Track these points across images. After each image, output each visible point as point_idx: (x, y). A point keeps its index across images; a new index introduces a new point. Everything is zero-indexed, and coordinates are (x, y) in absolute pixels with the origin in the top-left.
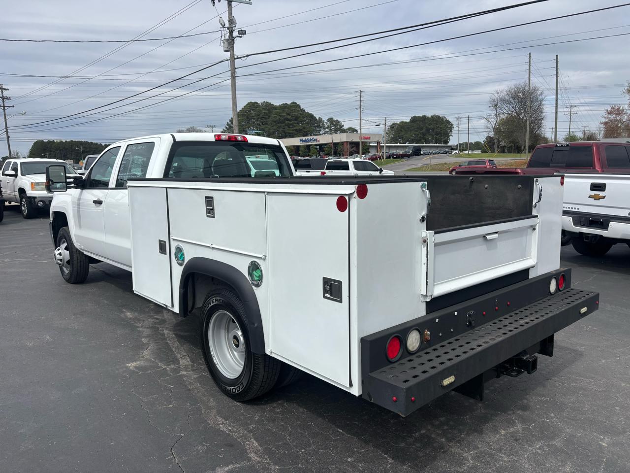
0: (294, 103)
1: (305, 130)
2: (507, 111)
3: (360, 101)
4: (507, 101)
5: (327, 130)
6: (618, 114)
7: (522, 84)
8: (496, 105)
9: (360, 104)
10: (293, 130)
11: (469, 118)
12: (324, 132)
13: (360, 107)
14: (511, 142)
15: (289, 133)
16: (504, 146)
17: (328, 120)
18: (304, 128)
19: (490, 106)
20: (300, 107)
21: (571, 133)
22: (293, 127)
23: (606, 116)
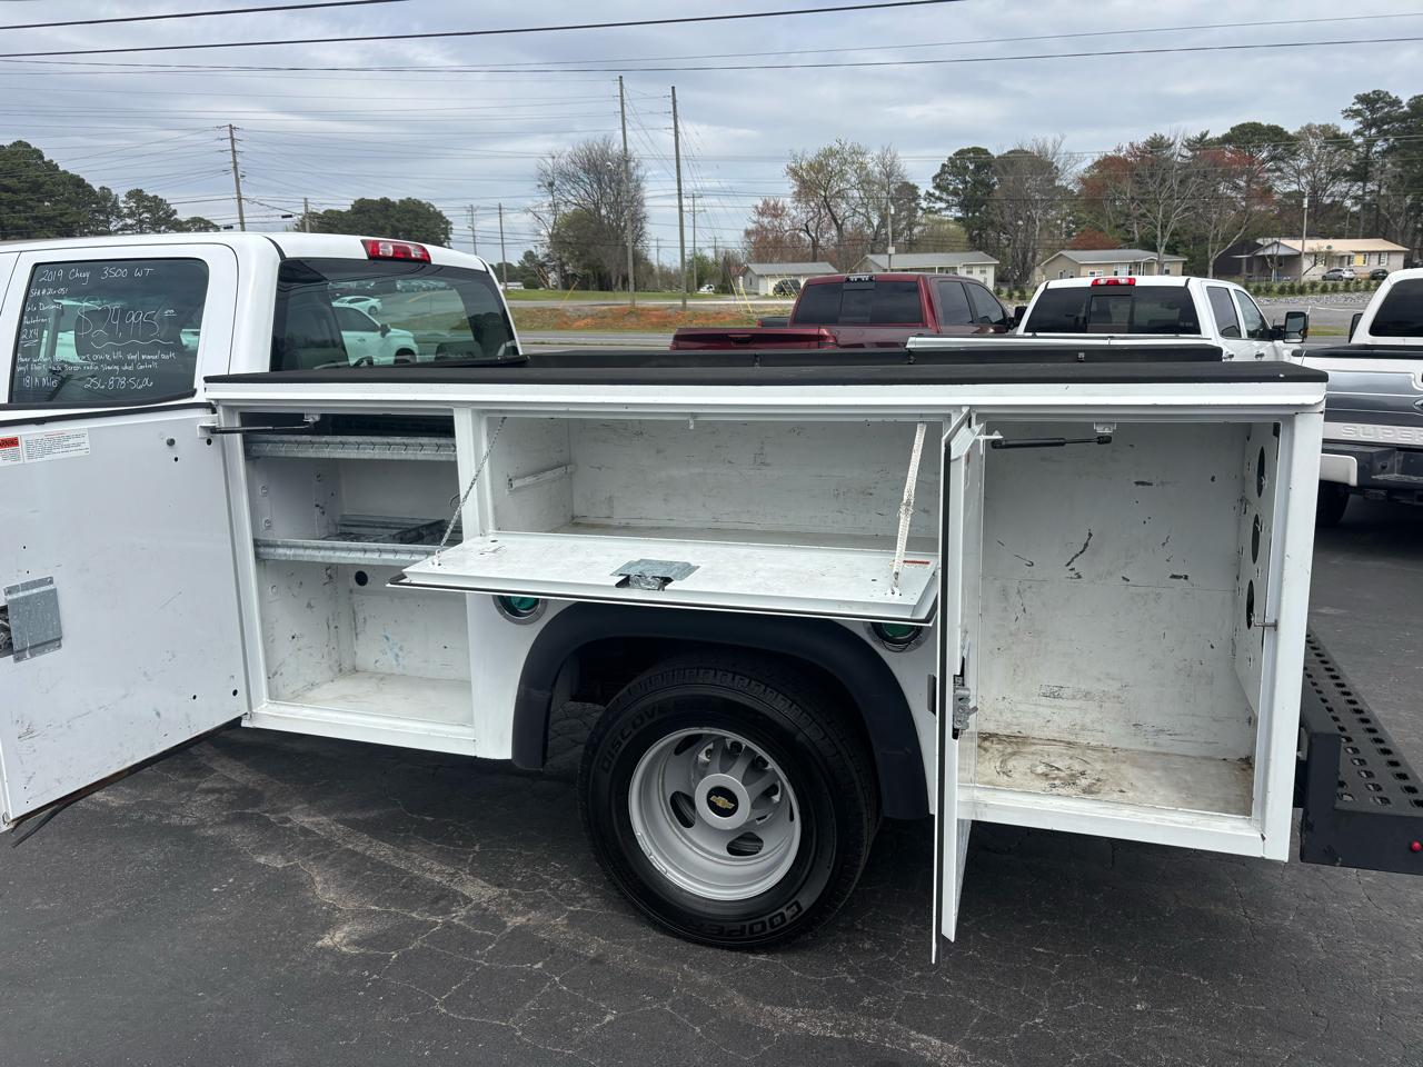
0: (20, 143)
1: (63, 220)
2: (574, 198)
3: (234, 152)
4: (573, 175)
5: (129, 221)
6: (775, 216)
7: (600, 141)
8: (551, 184)
9: (235, 160)
10: (27, 219)
11: (500, 209)
12: (119, 226)
13: (235, 168)
14: (585, 267)
15: (16, 227)
16: (574, 275)
17: (130, 195)
18: (61, 215)
19: (539, 186)
20: (41, 157)
21: (697, 251)
22: (24, 212)
23: (755, 218)
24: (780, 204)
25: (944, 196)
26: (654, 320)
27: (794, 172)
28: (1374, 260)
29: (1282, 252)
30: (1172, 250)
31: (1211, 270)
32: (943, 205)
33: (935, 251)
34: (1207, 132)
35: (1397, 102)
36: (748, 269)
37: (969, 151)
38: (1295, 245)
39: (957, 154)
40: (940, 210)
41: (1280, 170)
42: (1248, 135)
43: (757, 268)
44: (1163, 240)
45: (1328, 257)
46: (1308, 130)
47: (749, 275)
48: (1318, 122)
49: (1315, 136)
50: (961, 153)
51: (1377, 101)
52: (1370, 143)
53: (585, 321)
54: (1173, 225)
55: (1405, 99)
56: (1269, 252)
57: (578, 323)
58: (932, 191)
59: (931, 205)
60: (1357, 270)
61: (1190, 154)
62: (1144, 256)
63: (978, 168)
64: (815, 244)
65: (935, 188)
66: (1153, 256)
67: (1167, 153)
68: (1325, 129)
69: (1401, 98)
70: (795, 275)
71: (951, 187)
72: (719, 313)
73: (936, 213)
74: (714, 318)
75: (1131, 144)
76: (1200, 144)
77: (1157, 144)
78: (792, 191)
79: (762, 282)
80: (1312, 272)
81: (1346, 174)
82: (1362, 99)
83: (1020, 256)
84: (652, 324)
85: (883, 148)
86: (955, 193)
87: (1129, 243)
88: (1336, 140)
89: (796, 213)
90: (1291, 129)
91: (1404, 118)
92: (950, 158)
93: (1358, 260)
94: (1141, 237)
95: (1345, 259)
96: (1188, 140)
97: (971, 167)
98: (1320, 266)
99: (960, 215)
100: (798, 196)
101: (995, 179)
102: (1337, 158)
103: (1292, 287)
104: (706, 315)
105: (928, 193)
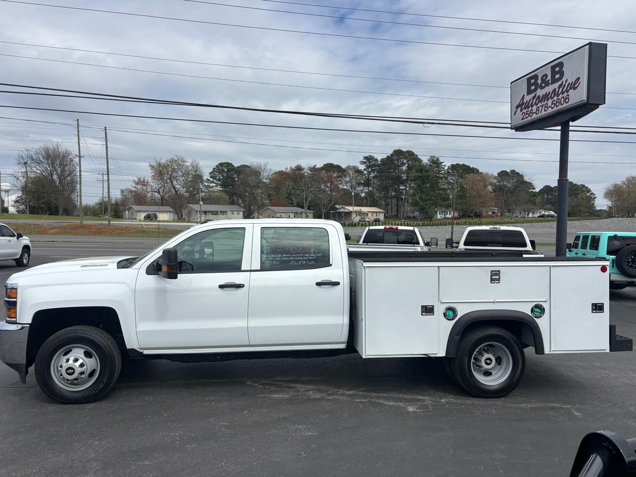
2: (37, 170)
4: (38, 160)
6: (144, 185)
8: (26, 163)
19: (18, 163)
23: (134, 185)
24: (146, 180)
25: (215, 181)
26: (94, 230)
27: (152, 167)
28: (375, 214)
29: (346, 211)
30: (309, 208)
31: (323, 217)
32: (214, 185)
33: (216, 204)
34: (316, 166)
35: (376, 160)
36: (131, 208)
37: (224, 163)
38: (350, 208)
39: (219, 164)
40: (213, 187)
41: (341, 181)
42: (329, 167)
43: (136, 207)
44: (306, 205)
45: (360, 213)
46: (348, 167)
47: (131, 211)
48: (352, 165)
49: (351, 169)
50: (221, 164)
51: (370, 159)
52: (369, 173)
53: (55, 230)
54: (309, 199)
55: (379, 159)
56: (342, 210)
57: (51, 231)
58: (209, 178)
59: (209, 184)
60: (370, 218)
61: (311, 173)
62: (299, 210)
63: (228, 170)
64: (162, 198)
65: (210, 177)
66: (303, 210)
67: (303, 172)
68: (354, 167)
69: (378, 159)
70: (154, 211)
71: (217, 178)
72: (127, 228)
73: (211, 188)
74: (126, 230)
75: (291, 167)
76: (314, 169)
77: (299, 168)
78: (152, 175)
79: (138, 214)
80: (356, 219)
81: (362, 184)
82: (366, 158)
83: (248, 207)
84: (93, 232)
85: (193, 160)
86: (219, 180)
87: (292, 204)
88: (358, 171)
89: (154, 184)
90: (344, 166)
91: (379, 166)
92: (217, 166)
93: (370, 215)
94: (296, 203)
95: (366, 214)
96: (310, 168)
97: (226, 170)
98: (358, 216)
99: (221, 189)
100: (154, 177)
101: (236, 176)
102: (359, 178)
103: (352, 224)
104: (121, 228)
105: (207, 179)
